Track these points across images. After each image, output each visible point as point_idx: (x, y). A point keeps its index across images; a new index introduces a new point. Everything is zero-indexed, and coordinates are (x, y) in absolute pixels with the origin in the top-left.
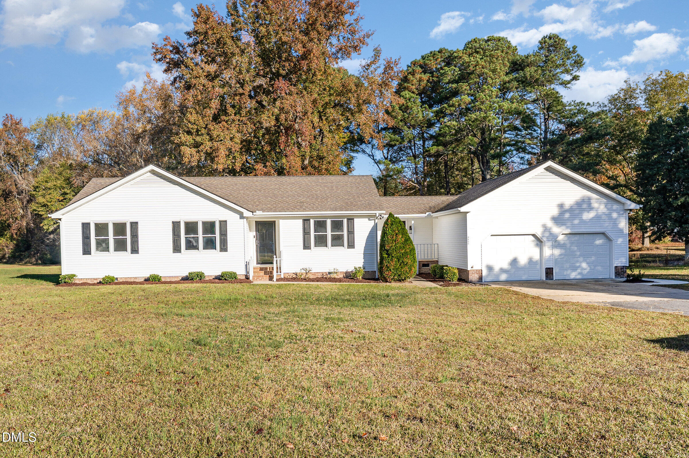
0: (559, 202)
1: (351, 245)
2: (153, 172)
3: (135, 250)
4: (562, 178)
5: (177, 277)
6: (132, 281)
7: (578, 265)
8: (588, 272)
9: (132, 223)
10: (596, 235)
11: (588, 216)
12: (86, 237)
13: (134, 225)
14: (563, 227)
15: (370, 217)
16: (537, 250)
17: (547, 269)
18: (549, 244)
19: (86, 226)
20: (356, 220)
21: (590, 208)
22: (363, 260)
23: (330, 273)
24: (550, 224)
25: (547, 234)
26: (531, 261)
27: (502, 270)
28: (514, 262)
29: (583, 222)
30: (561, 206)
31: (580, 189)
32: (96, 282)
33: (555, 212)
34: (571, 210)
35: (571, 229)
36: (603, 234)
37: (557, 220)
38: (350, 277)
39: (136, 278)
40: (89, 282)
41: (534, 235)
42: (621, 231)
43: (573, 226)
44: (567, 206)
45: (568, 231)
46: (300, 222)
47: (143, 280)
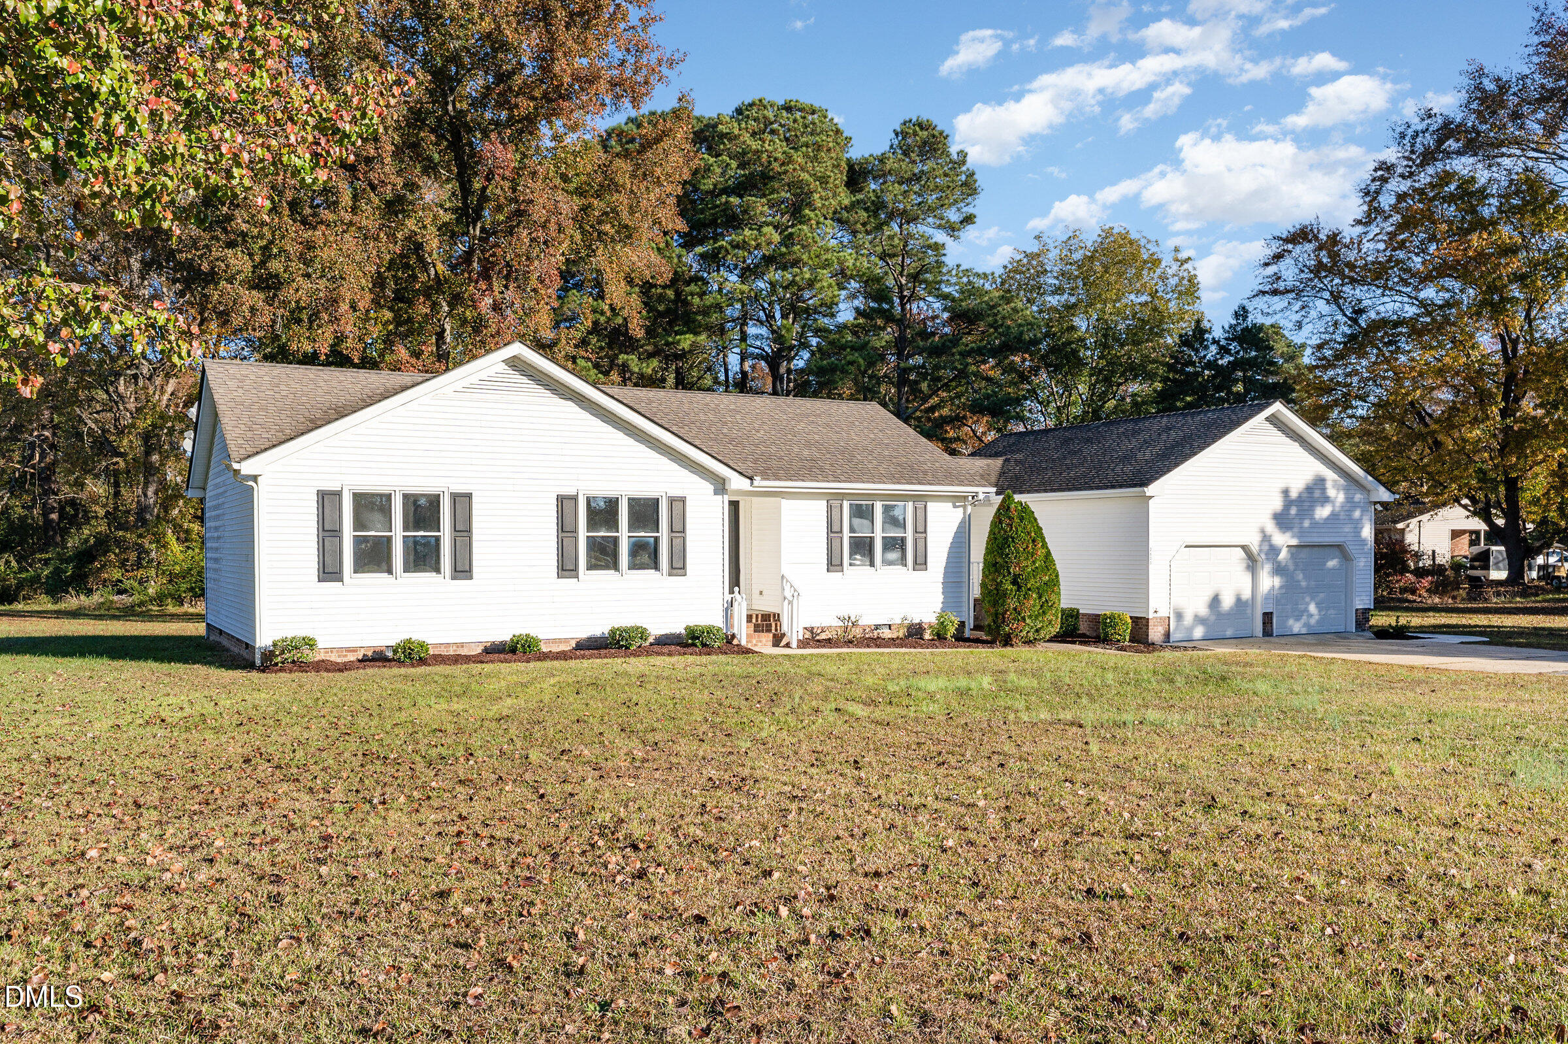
0: (1283, 485)
1: (921, 563)
2: (515, 364)
3: (463, 571)
4: (1288, 435)
5: (566, 640)
6: (452, 653)
7: (1303, 607)
8: (1318, 622)
9: (455, 497)
10: (1327, 550)
11: (1323, 512)
12: (328, 533)
13: (462, 501)
14: (1288, 534)
15: (956, 499)
16: (1247, 578)
17: (1265, 614)
18: (1268, 567)
19: (327, 500)
20: (931, 506)
21: (1325, 500)
22: (941, 598)
23: (877, 627)
24: (1271, 527)
25: (1266, 547)
26: (1238, 600)
27: (1199, 620)
28: (1215, 601)
29: (1315, 524)
30: (1286, 492)
31: (1311, 459)
32: (352, 657)
33: (1277, 504)
34: (1300, 500)
35: (1299, 537)
36: (1339, 547)
37: (1282, 520)
38: (914, 634)
39: (462, 645)
40: (334, 658)
41: (1243, 547)
42: (1363, 542)
43: (1301, 534)
44: (1294, 494)
45: (1294, 542)
46: (822, 505)
47: (479, 650)
